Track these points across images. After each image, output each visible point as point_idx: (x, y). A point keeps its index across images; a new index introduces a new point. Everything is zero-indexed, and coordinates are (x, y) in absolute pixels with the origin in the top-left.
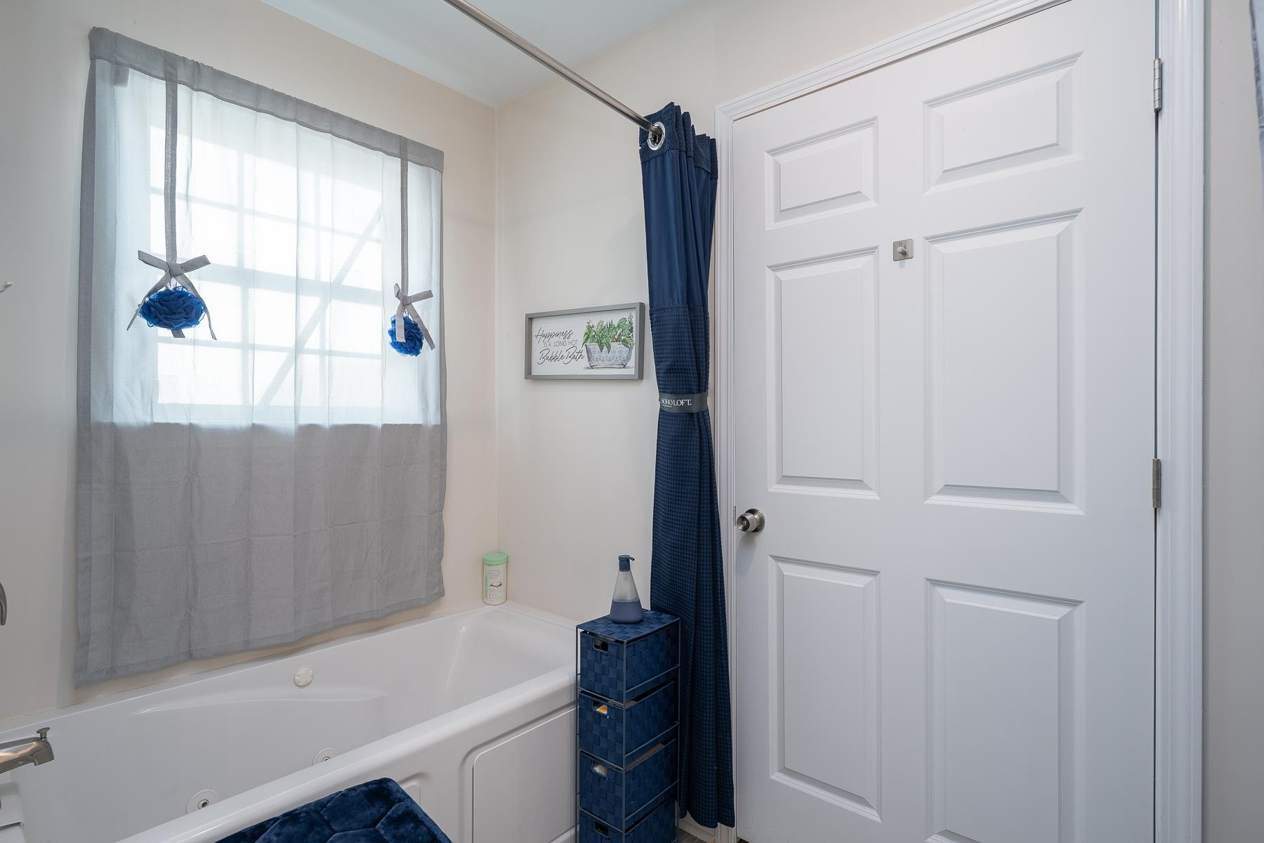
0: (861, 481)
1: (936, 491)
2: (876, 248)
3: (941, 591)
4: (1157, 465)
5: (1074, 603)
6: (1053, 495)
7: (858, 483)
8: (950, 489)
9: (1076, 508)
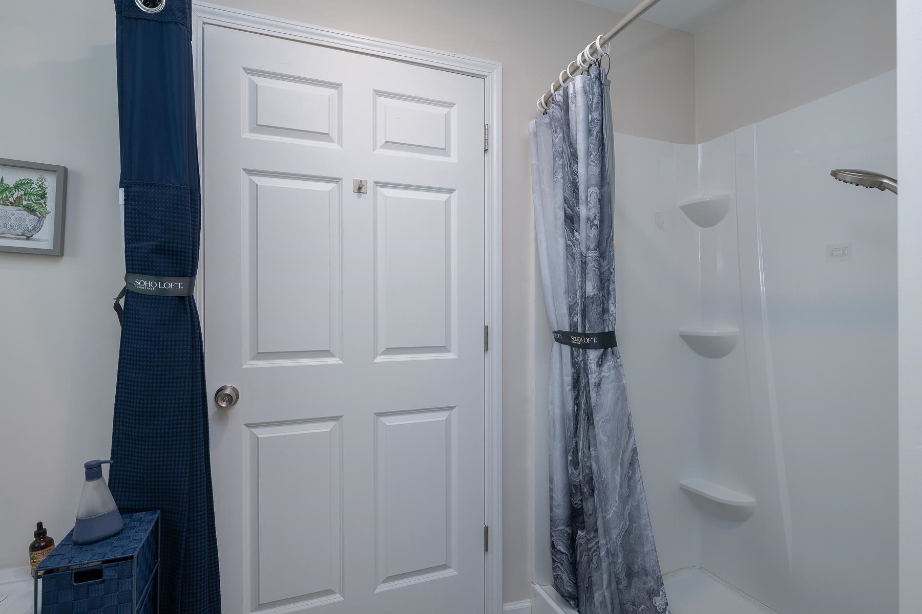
0: (329, 351)
1: (379, 354)
2: (340, 179)
3: (383, 419)
4: (486, 328)
5: (450, 408)
6: (443, 349)
7: (326, 353)
8: (390, 351)
9: (453, 355)
